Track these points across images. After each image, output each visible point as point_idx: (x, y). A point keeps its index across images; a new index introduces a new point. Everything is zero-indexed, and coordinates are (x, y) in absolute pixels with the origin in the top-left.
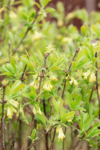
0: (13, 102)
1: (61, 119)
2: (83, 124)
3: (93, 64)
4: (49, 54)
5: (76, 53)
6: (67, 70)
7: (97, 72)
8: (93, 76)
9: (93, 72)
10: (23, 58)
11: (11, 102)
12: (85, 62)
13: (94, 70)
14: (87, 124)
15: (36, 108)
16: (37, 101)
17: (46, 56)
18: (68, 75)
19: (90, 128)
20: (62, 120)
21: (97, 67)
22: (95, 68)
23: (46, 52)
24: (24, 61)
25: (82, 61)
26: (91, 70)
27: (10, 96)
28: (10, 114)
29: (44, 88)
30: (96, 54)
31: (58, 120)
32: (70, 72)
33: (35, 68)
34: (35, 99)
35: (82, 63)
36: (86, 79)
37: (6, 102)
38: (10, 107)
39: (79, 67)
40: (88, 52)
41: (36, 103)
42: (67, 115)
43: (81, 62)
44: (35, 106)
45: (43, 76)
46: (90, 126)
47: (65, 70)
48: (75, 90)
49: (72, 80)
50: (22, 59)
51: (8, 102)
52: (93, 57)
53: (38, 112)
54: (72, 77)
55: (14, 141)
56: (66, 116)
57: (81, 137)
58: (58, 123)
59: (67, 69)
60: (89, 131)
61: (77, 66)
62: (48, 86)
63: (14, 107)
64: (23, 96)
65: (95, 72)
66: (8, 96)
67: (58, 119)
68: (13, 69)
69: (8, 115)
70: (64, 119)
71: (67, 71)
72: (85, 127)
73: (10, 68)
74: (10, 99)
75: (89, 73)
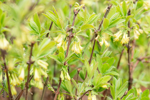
0: (41, 63)
1: (95, 84)
3: (126, 23)
4: (79, 11)
5: (108, 9)
7: (129, 32)
8: (125, 37)
10: (50, 15)
11: (39, 63)
12: (118, 20)
13: (127, 31)
14: (120, 92)
15: (64, 72)
16: (65, 64)
17: (76, 13)
18: (98, 36)
19: (125, 95)
20: (97, 85)
21: (129, 27)
22: (127, 28)
23: (76, 9)
24: (51, 17)
25: (115, 19)
26: (123, 31)
27: (38, 55)
29: (73, 50)
30: (129, 12)
31: (91, 86)
32: (100, 31)
33: (63, 27)
34: (63, 63)
35: (115, 21)
36: (118, 40)
37: (33, 63)
38: (38, 69)
39: (111, 26)
40: (121, 9)
41: (64, 67)
42: (102, 79)
43: (113, 20)
44: (62, 70)
45: (73, 36)
46: (125, 93)
47: (94, 30)
48: (104, 53)
52: (125, 15)
53: (66, 77)
56: (101, 81)
58: (91, 89)
61: (109, 24)
62: (77, 48)
63: (42, 68)
64: (50, 58)
65: (127, 33)
66: (36, 55)
67: (90, 84)
68: (37, 27)
70: (98, 85)
71: (97, 31)
72: (118, 95)
73: (34, 26)
74: (38, 60)
75: (121, 34)
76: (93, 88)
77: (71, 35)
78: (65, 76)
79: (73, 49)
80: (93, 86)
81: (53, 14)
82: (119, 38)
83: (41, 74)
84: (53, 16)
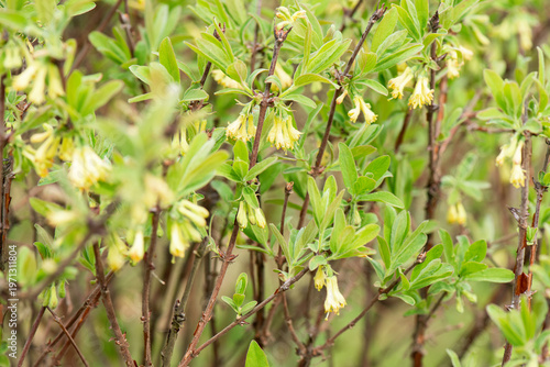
0: (188, 209)
1: (335, 248)
2: (393, 247)
4: (289, 30)
5: (374, 21)
6: (342, 72)
7: (432, 73)
8: (423, 87)
9: (423, 73)
10: (206, 46)
11: (183, 211)
13: (426, 68)
14: (405, 248)
15: (246, 205)
17: (280, 39)
18: (345, 91)
19: (417, 263)
20: (341, 252)
21: (433, 57)
22: (428, 59)
23: (280, 26)
24: (209, 53)
25: (395, 49)
26: (415, 68)
28: (179, 247)
29: (272, 141)
30: (436, 17)
32: (351, 78)
35: (394, 54)
36: (402, 95)
38: (179, 224)
41: (246, 190)
42: (357, 237)
43: (389, 51)
44: (243, 199)
46: (418, 259)
47: (334, 72)
49: (357, 104)
50: (202, 47)
51: (174, 209)
53: (252, 218)
54: (356, 96)
55: (179, 318)
57: (385, 287)
58: (325, 263)
59: (339, 69)
60: (412, 271)
62: (283, 134)
65: (429, 74)
67: (323, 248)
69: (173, 249)
71: (342, 78)
74: (180, 200)
75: (411, 77)
76: (330, 258)
77: (268, 100)
78: (251, 215)
79: (271, 136)
80: (329, 253)
81: (214, 42)
82: (405, 90)
83: (187, 237)
84: (217, 48)
